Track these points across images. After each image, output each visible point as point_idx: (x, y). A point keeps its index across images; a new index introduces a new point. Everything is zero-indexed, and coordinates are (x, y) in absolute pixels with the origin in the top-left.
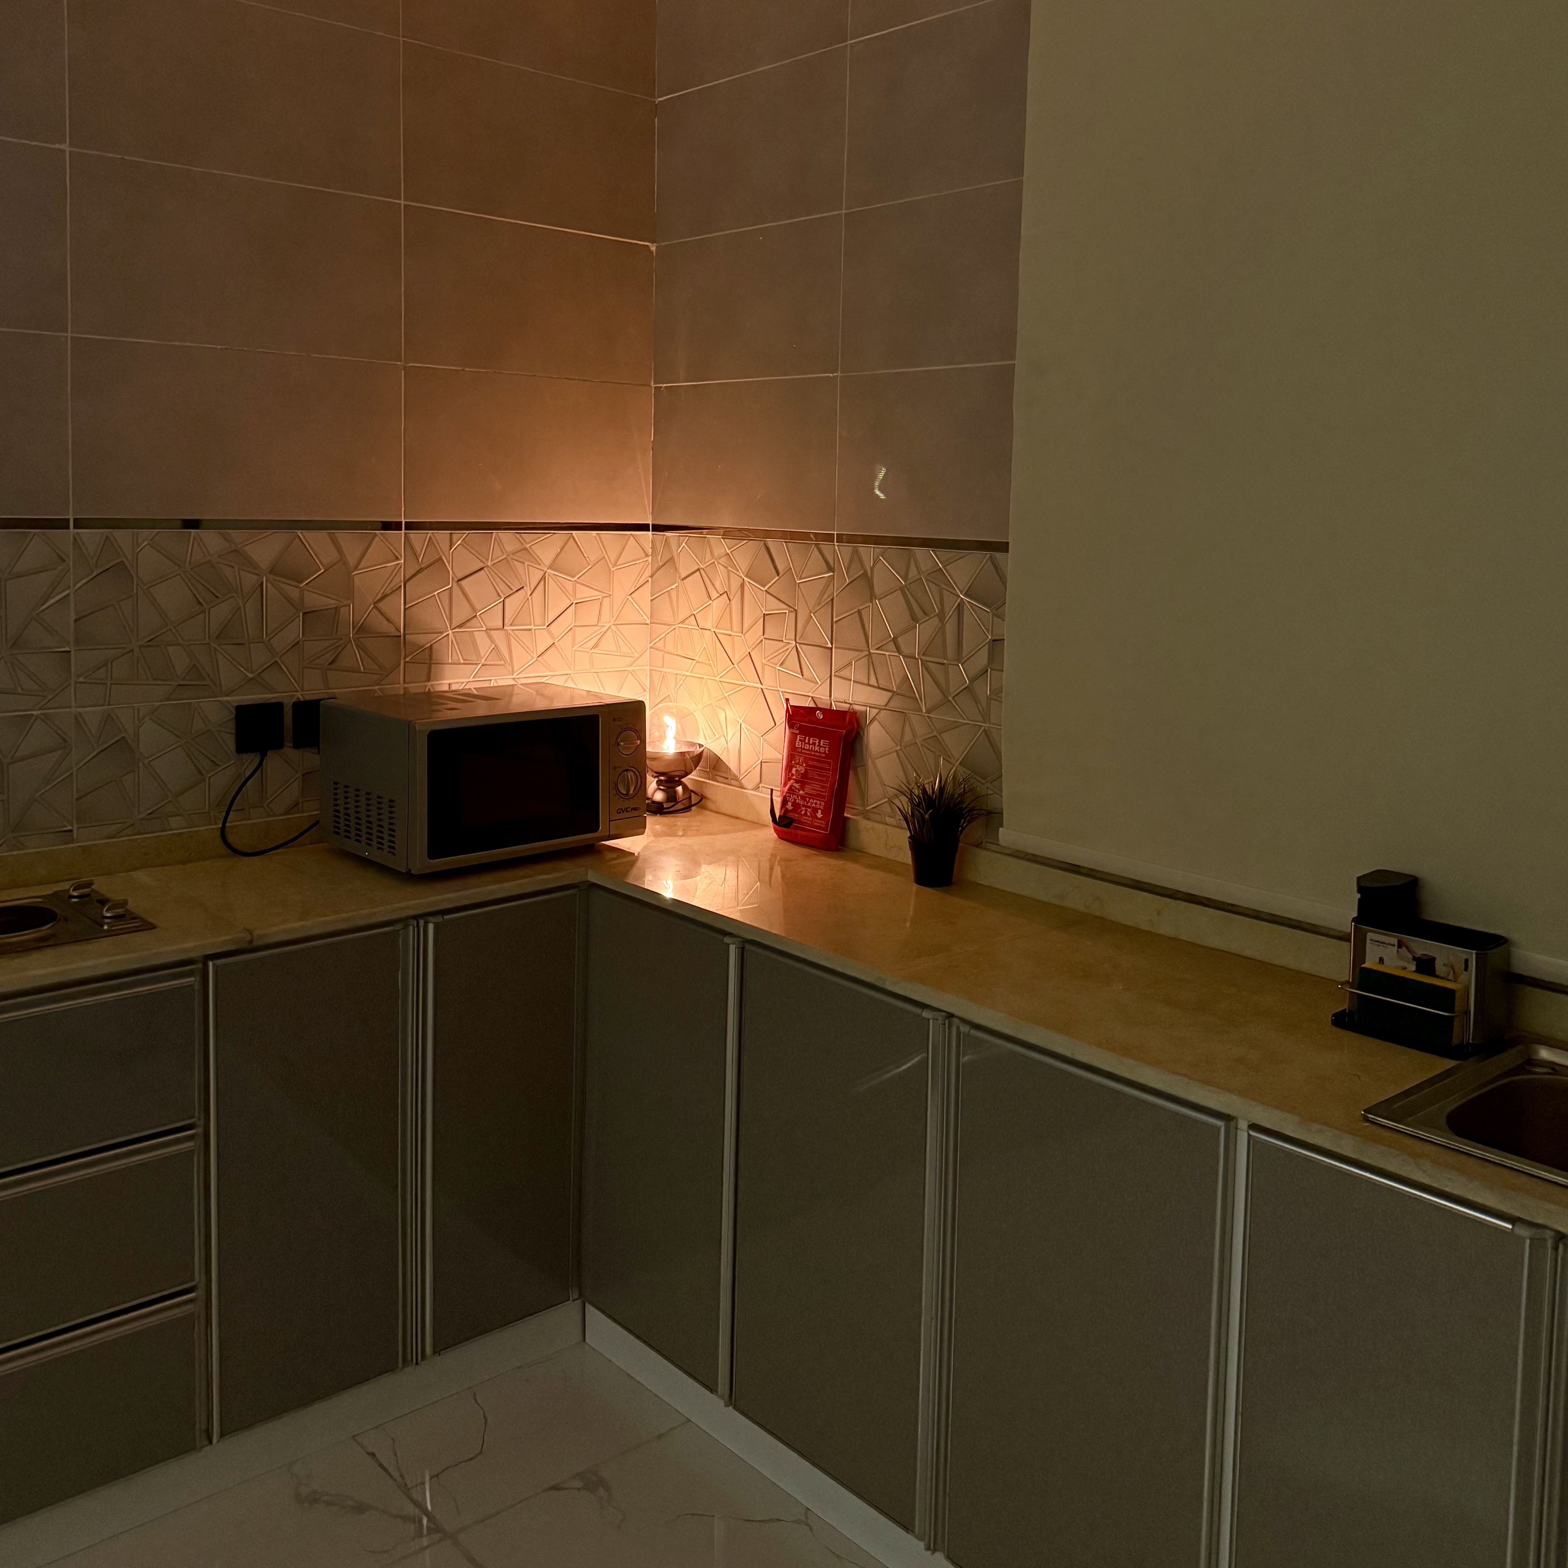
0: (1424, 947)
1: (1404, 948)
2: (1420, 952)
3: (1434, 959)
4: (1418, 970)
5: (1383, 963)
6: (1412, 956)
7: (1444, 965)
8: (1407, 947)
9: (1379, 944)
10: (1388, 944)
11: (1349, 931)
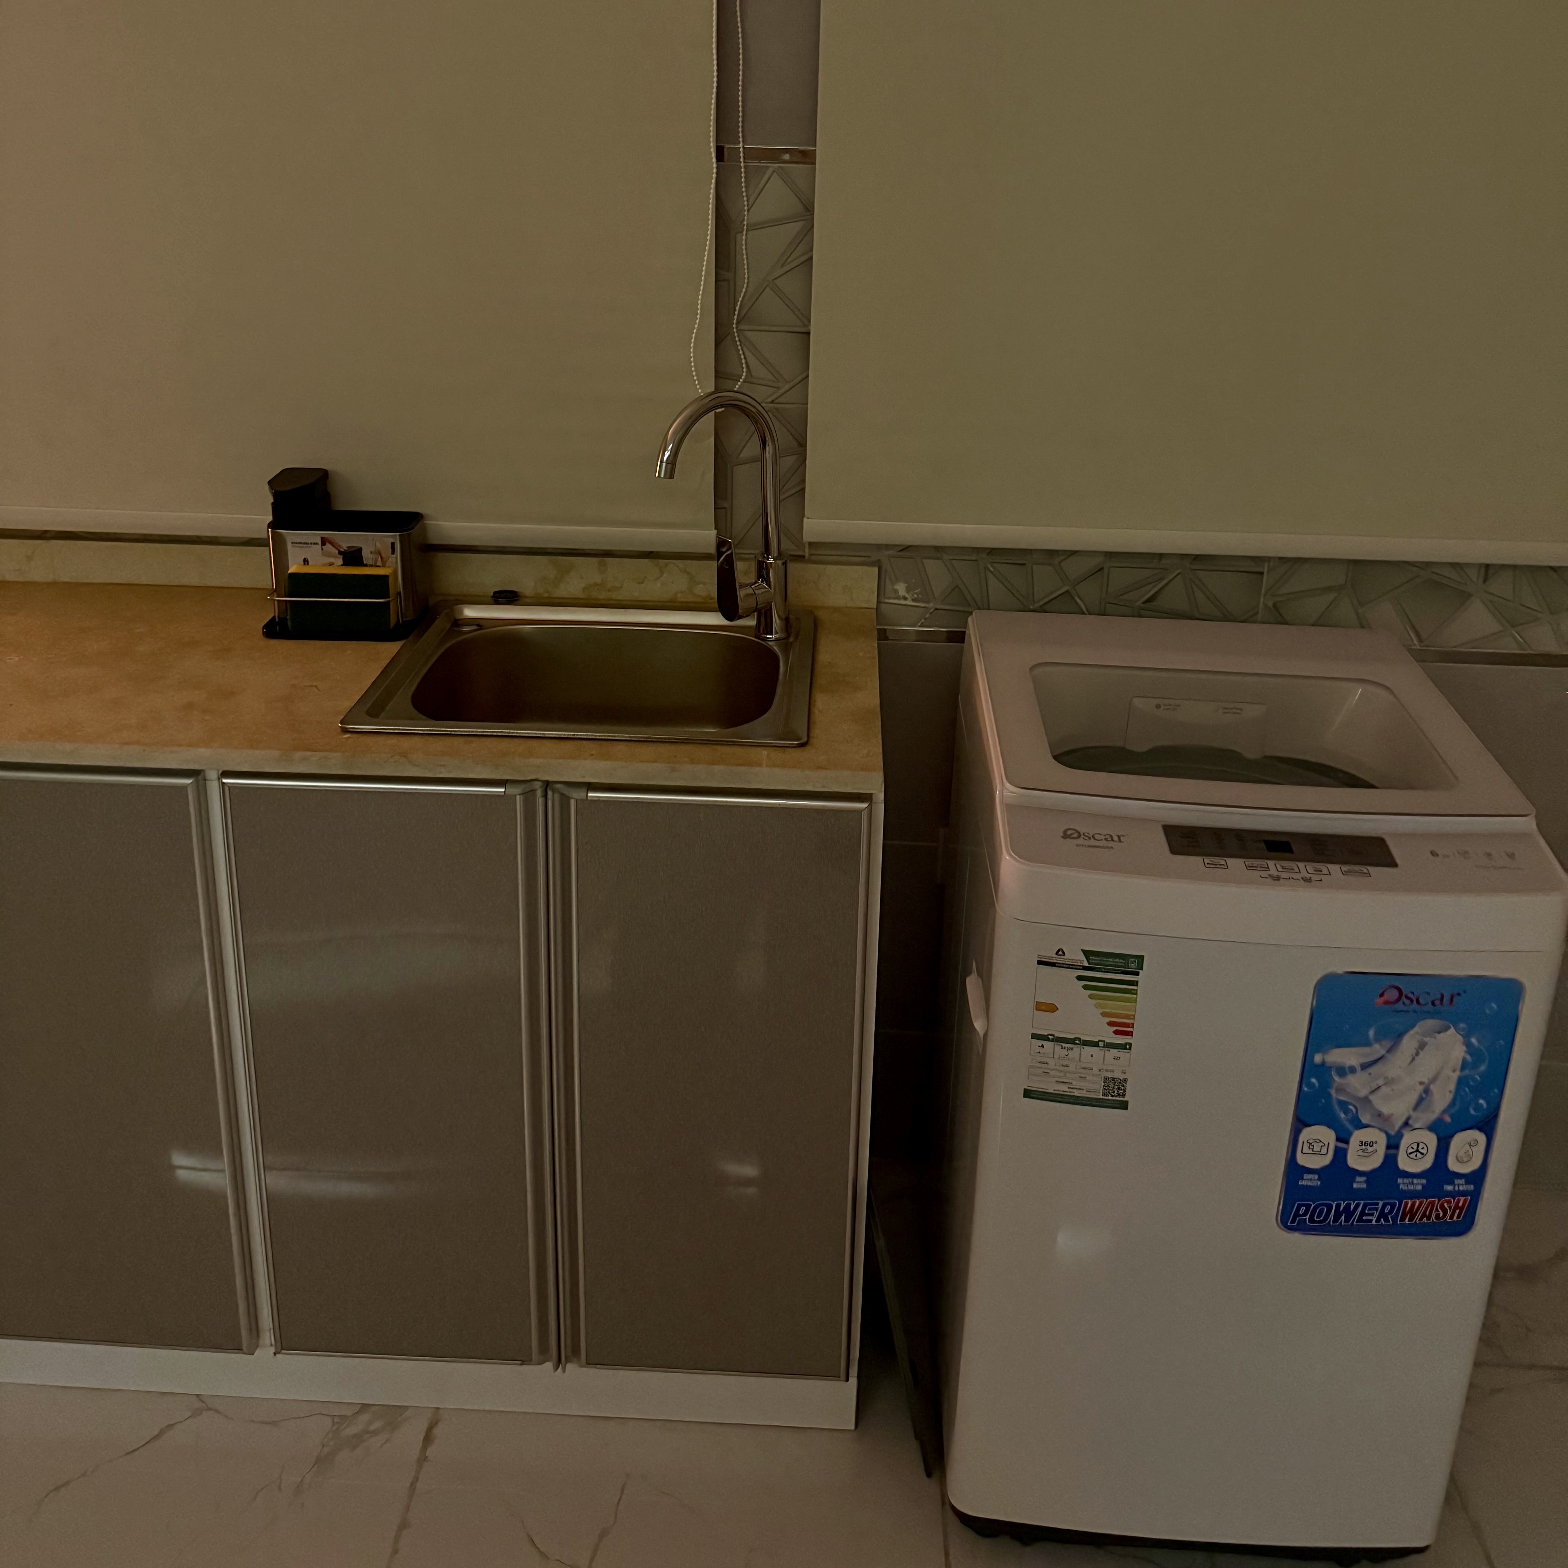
0: (347, 539)
1: (327, 544)
2: (344, 546)
3: (361, 549)
4: (345, 563)
5: (308, 564)
6: (337, 552)
7: (371, 552)
8: (331, 543)
9: (303, 545)
10: (311, 543)
11: (266, 536)
